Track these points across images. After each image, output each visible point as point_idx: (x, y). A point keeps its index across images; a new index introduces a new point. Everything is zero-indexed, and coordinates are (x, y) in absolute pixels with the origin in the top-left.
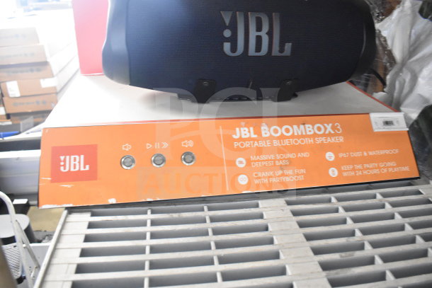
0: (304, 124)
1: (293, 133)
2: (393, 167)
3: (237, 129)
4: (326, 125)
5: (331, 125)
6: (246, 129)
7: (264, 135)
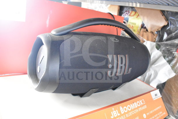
0: (133, 103)
1: (131, 109)
2: (161, 114)
3: (112, 113)
4: (140, 101)
5: (141, 100)
6: (115, 111)
7: (122, 113)
